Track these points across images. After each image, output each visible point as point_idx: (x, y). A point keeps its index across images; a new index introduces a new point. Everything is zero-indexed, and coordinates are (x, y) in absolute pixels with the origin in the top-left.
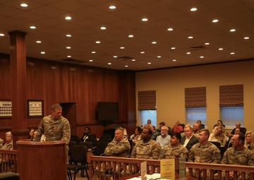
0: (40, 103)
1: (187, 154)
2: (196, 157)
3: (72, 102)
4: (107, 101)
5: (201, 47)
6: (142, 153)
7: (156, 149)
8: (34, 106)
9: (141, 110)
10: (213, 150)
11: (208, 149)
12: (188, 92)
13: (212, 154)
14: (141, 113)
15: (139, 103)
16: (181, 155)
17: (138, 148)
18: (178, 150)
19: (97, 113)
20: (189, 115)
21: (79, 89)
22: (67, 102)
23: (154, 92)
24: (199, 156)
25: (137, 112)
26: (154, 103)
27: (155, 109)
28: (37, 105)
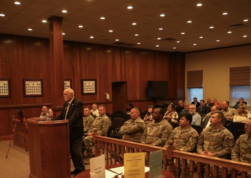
0: (94, 82)
1: (197, 138)
2: (205, 142)
3: (123, 80)
4: (157, 80)
5: (240, 25)
6: (151, 134)
7: (166, 131)
8: (87, 84)
9: (190, 88)
10: (225, 136)
11: (219, 133)
12: (233, 71)
13: (223, 139)
14: (189, 91)
15: (188, 82)
16: (190, 139)
17: (149, 128)
18: (186, 133)
19: (147, 90)
20: (234, 93)
21: (131, 70)
22: (119, 80)
23: (202, 72)
24: (209, 141)
25: (186, 90)
26: (201, 82)
27: (202, 88)
28: (91, 84)
